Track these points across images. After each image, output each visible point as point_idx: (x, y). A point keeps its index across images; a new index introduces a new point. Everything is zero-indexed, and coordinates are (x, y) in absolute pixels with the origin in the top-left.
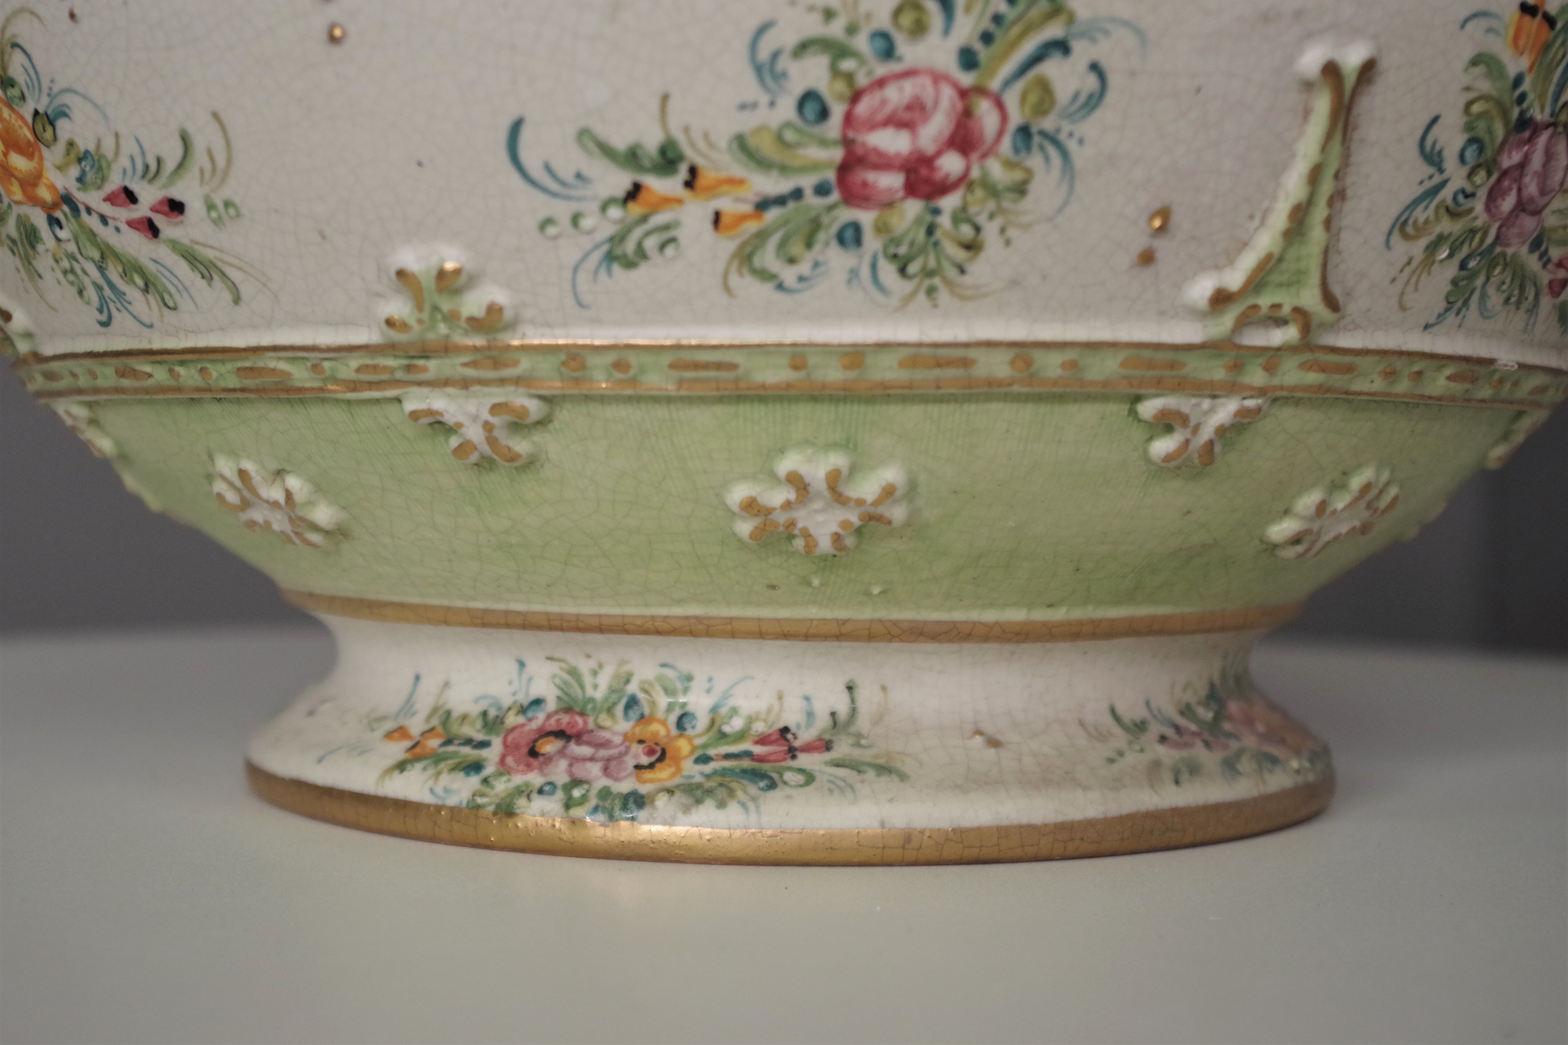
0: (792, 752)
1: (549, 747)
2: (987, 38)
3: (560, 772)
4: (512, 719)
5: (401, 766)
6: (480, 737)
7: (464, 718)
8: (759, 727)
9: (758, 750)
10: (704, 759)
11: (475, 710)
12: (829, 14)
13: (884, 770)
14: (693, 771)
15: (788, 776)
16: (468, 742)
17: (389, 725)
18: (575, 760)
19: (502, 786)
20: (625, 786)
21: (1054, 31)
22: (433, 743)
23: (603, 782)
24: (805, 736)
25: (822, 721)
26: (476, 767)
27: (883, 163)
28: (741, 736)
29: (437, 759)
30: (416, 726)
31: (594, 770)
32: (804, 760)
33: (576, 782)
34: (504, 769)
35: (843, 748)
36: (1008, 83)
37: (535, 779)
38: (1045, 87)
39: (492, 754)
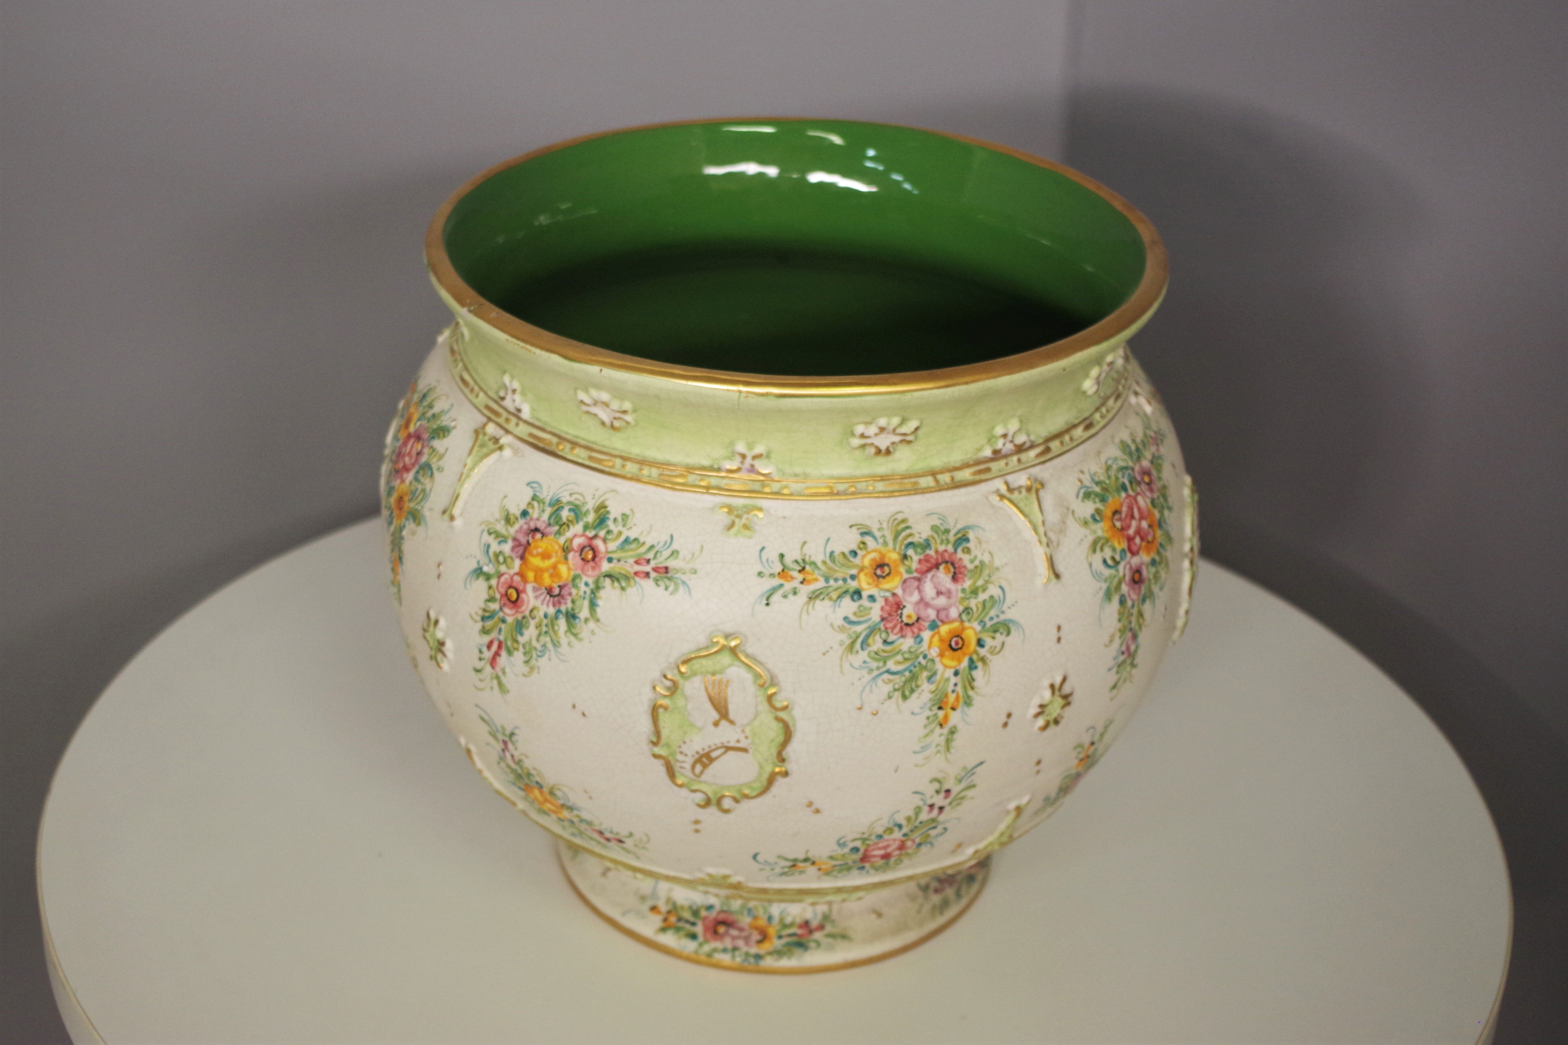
0: (811, 932)
1: (722, 929)
2: (912, 831)
3: (728, 943)
4: (704, 913)
5: (663, 930)
6: (692, 919)
7: (682, 908)
8: (798, 920)
9: (799, 931)
10: (780, 937)
11: (686, 904)
12: (863, 833)
13: (844, 937)
14: (778, 943)
15: (812, 945)
16: (687, 921)
17: (650, 903)
18: (734, 938)
19: (707, 948)
20: (754, 950)
21: (933, 825)
22: (673, 919)
23: (745, 949)
24: (814, 924)
25: (819, 916)
26: (693, 936)
27: (875, 856)
28: (792, 925)
29: (678, 930)
30: (663, 908)
31: (740, 943)
32: (817, 935)
33: (735, 949)
34: (706, 941)
35: (829, 929)
36: (917, 837)
37: (718, 945)
38: (928, 836)
39: (699, 929)
